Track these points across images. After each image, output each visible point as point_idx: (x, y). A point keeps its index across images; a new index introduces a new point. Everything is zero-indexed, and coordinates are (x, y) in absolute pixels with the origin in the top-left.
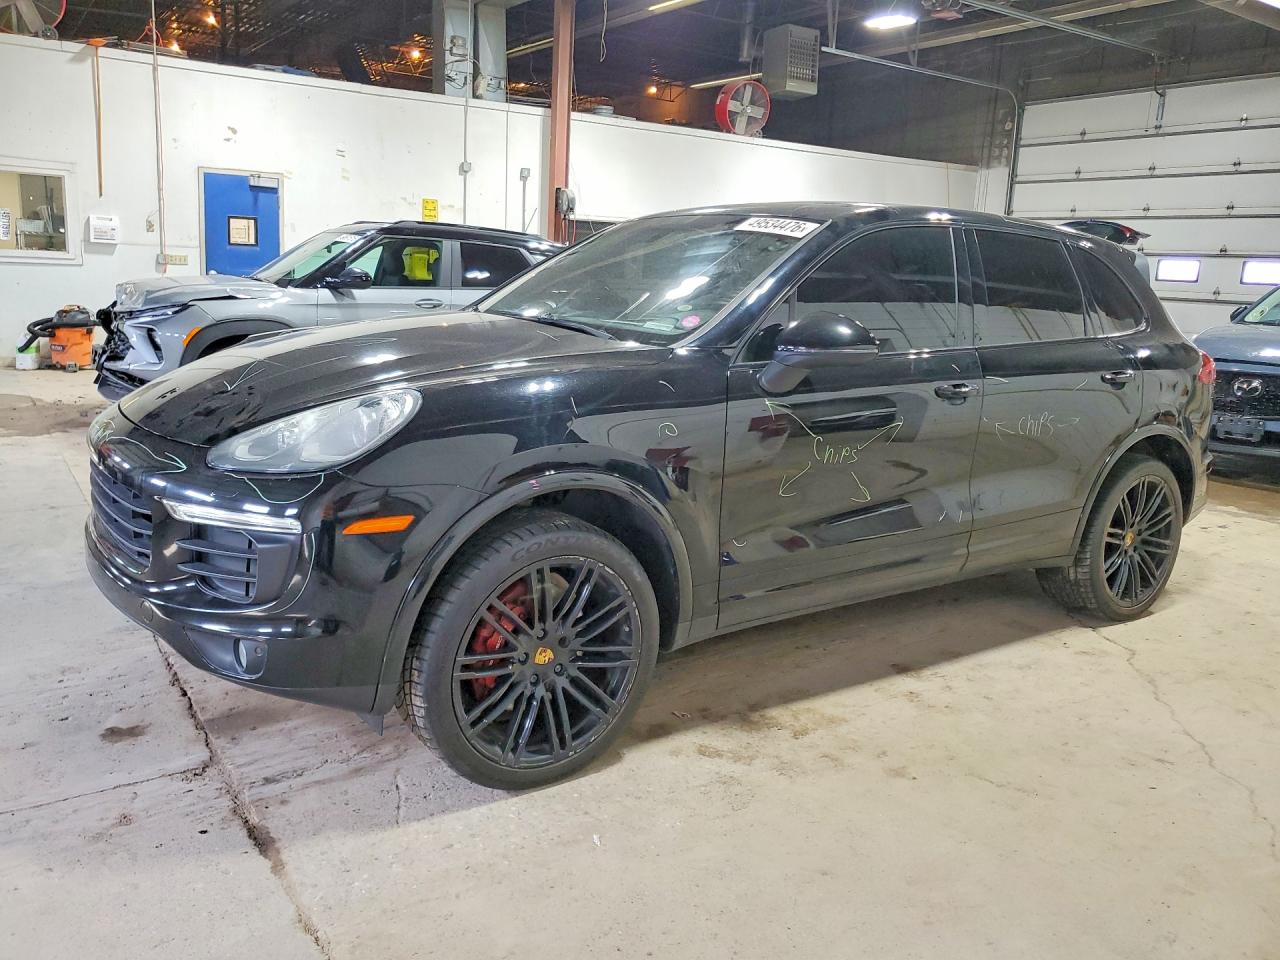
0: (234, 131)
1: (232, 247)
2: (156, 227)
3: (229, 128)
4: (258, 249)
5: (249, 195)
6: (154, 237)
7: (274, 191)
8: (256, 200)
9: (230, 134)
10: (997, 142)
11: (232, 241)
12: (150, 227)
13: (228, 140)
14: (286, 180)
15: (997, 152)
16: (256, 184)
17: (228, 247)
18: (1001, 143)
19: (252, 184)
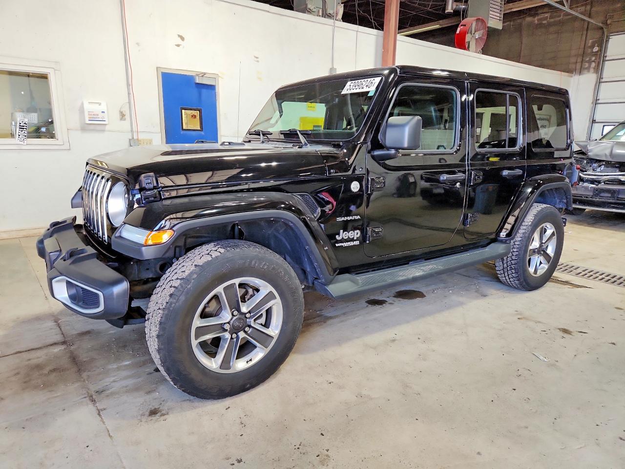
0: (182, 38)
1: (185, 132)
2: (127, 117)
3: (179, 36)
4: (202, 133)
5: (195, 91)
6: (126, 124)
7: (212, 87)
8: (200, 94)
9: (179, 41)
10: (588, 59)
11: (184, 127)
12: (122, 116)
13: (178, 46)
14: (220, 79)
15: (587, 65)
16: (201, 82)
17: (182, 132)
18: (590, 59)
19: (197, 82)
